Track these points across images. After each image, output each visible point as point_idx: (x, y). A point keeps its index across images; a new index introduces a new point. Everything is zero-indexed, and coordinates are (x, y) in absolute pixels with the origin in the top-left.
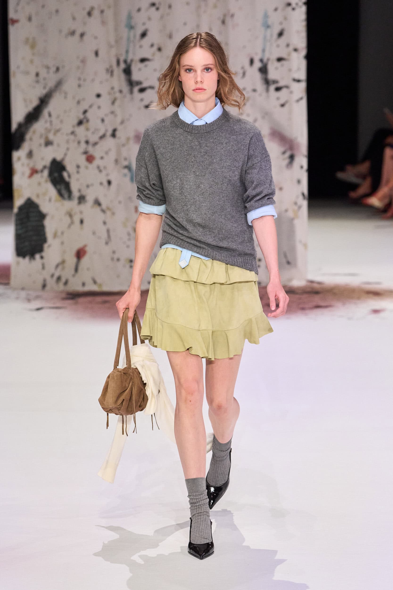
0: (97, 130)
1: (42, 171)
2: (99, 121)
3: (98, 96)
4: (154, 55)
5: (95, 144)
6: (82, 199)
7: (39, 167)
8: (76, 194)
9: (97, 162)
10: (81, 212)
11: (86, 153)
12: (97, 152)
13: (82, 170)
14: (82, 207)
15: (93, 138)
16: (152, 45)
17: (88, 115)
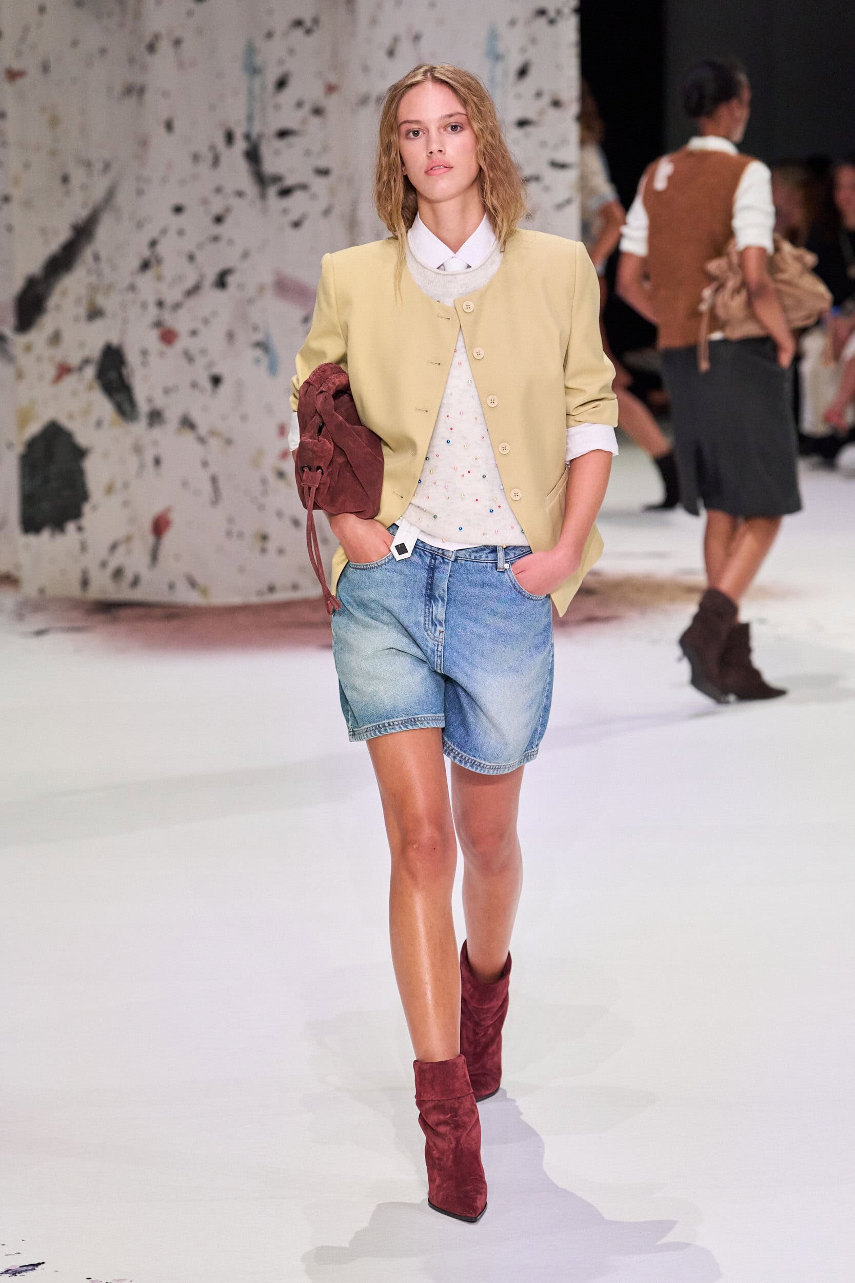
0: (180, 278)
1: (80, 369)
2: (184, 261)
3: (178, 210)
4: (304, 122)
5: (177, 306)
6: (156, 417)
7: (74, 359)
8: (143, 407)
9: (183, 342)
10: (155, 443)
11: (158, 324)
12: (181, 322)
13: (153, 359)
14: (157, 433)
15: (173, 295)
16: (300, 104)
17: (161, 249)
